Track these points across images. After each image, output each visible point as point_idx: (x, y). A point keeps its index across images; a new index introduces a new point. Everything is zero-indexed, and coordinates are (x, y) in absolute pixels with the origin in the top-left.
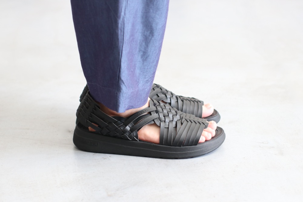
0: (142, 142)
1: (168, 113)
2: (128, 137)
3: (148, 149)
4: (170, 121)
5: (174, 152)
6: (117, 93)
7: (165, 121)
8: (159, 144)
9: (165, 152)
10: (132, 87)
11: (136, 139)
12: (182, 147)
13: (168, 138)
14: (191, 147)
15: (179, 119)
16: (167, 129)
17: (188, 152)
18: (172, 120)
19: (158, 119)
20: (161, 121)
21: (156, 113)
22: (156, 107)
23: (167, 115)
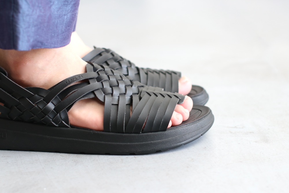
0: (75, 129)
1: (117, 81)
2: (52, 121)
3: (85, 140)
4: (120, 94)
5: (129, 143)
6: (13, 16)
7: (112, 94)
8: (103, 131)
9: (114, 143)
10: (38, 7)
11: (65, 123)
12: (141, 134)
13: (117, 120)
14: (156, 133)
15: (136, 92)
16: (116, 106)
17: (152, 142)
18: (124, 92)
19: (101, 90)
20: (106, 94)
21: (98, 81)
22: (98, 72)
23: (116, 84)
